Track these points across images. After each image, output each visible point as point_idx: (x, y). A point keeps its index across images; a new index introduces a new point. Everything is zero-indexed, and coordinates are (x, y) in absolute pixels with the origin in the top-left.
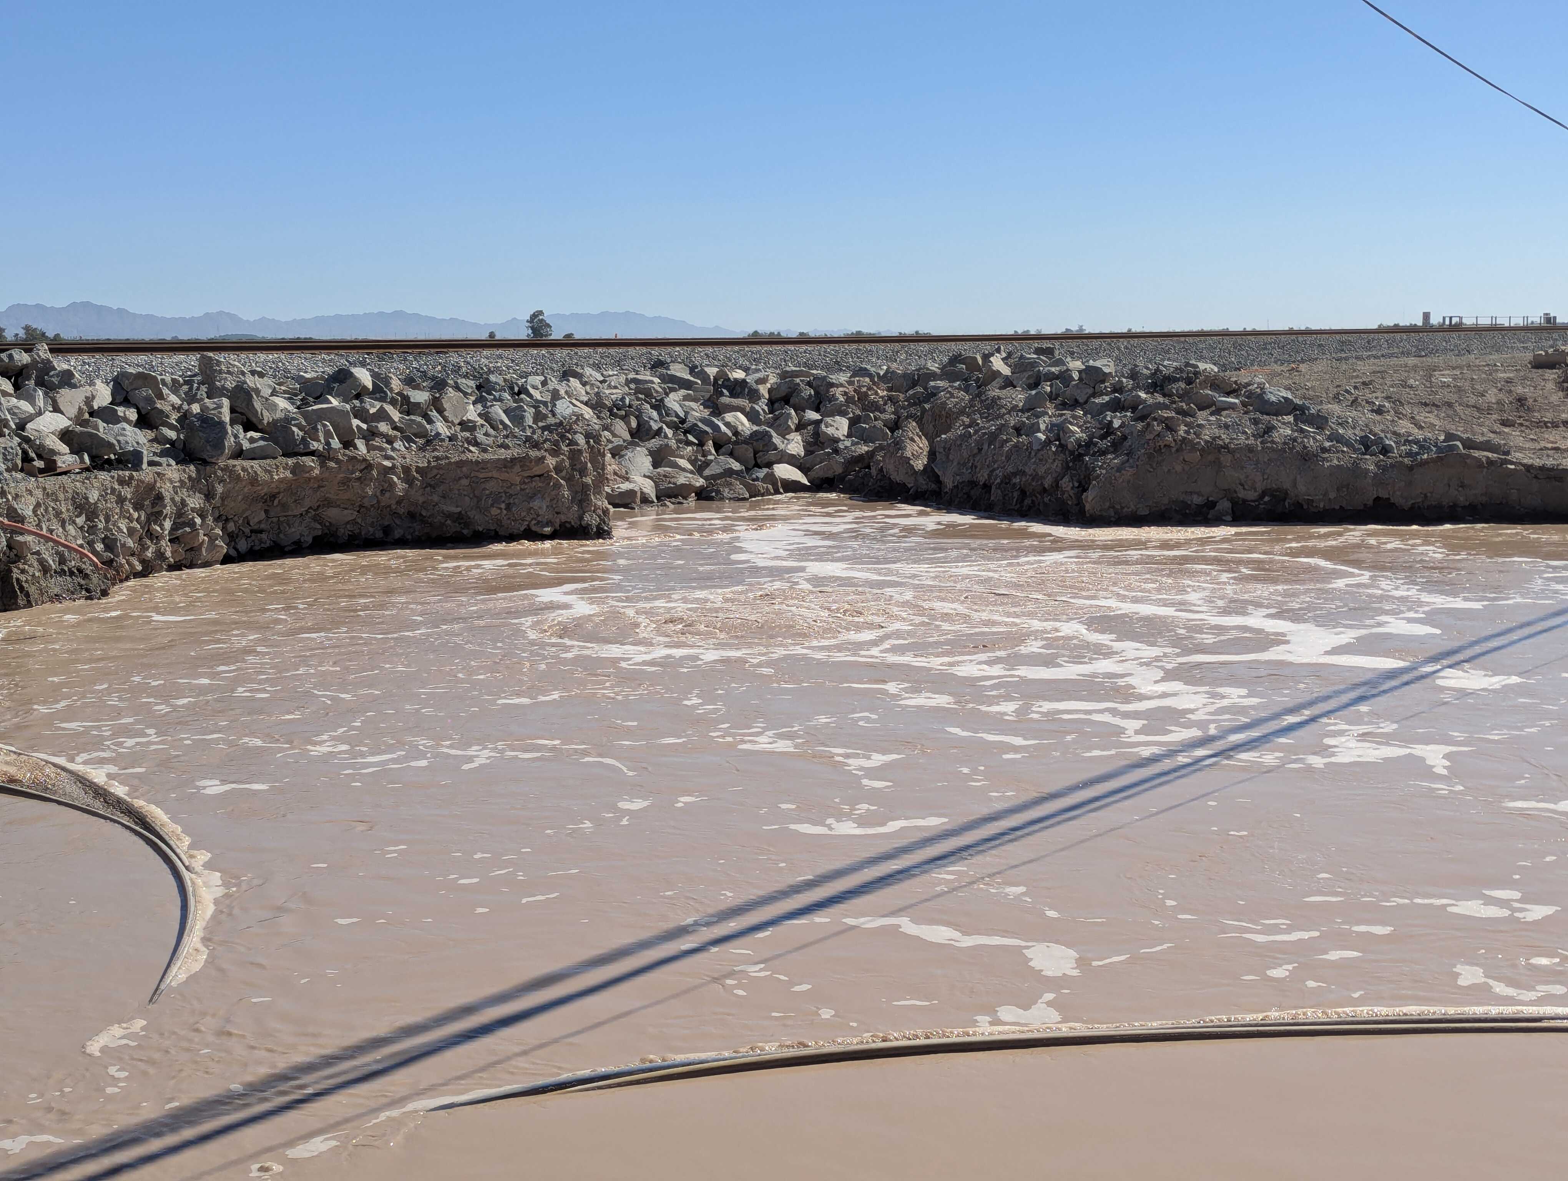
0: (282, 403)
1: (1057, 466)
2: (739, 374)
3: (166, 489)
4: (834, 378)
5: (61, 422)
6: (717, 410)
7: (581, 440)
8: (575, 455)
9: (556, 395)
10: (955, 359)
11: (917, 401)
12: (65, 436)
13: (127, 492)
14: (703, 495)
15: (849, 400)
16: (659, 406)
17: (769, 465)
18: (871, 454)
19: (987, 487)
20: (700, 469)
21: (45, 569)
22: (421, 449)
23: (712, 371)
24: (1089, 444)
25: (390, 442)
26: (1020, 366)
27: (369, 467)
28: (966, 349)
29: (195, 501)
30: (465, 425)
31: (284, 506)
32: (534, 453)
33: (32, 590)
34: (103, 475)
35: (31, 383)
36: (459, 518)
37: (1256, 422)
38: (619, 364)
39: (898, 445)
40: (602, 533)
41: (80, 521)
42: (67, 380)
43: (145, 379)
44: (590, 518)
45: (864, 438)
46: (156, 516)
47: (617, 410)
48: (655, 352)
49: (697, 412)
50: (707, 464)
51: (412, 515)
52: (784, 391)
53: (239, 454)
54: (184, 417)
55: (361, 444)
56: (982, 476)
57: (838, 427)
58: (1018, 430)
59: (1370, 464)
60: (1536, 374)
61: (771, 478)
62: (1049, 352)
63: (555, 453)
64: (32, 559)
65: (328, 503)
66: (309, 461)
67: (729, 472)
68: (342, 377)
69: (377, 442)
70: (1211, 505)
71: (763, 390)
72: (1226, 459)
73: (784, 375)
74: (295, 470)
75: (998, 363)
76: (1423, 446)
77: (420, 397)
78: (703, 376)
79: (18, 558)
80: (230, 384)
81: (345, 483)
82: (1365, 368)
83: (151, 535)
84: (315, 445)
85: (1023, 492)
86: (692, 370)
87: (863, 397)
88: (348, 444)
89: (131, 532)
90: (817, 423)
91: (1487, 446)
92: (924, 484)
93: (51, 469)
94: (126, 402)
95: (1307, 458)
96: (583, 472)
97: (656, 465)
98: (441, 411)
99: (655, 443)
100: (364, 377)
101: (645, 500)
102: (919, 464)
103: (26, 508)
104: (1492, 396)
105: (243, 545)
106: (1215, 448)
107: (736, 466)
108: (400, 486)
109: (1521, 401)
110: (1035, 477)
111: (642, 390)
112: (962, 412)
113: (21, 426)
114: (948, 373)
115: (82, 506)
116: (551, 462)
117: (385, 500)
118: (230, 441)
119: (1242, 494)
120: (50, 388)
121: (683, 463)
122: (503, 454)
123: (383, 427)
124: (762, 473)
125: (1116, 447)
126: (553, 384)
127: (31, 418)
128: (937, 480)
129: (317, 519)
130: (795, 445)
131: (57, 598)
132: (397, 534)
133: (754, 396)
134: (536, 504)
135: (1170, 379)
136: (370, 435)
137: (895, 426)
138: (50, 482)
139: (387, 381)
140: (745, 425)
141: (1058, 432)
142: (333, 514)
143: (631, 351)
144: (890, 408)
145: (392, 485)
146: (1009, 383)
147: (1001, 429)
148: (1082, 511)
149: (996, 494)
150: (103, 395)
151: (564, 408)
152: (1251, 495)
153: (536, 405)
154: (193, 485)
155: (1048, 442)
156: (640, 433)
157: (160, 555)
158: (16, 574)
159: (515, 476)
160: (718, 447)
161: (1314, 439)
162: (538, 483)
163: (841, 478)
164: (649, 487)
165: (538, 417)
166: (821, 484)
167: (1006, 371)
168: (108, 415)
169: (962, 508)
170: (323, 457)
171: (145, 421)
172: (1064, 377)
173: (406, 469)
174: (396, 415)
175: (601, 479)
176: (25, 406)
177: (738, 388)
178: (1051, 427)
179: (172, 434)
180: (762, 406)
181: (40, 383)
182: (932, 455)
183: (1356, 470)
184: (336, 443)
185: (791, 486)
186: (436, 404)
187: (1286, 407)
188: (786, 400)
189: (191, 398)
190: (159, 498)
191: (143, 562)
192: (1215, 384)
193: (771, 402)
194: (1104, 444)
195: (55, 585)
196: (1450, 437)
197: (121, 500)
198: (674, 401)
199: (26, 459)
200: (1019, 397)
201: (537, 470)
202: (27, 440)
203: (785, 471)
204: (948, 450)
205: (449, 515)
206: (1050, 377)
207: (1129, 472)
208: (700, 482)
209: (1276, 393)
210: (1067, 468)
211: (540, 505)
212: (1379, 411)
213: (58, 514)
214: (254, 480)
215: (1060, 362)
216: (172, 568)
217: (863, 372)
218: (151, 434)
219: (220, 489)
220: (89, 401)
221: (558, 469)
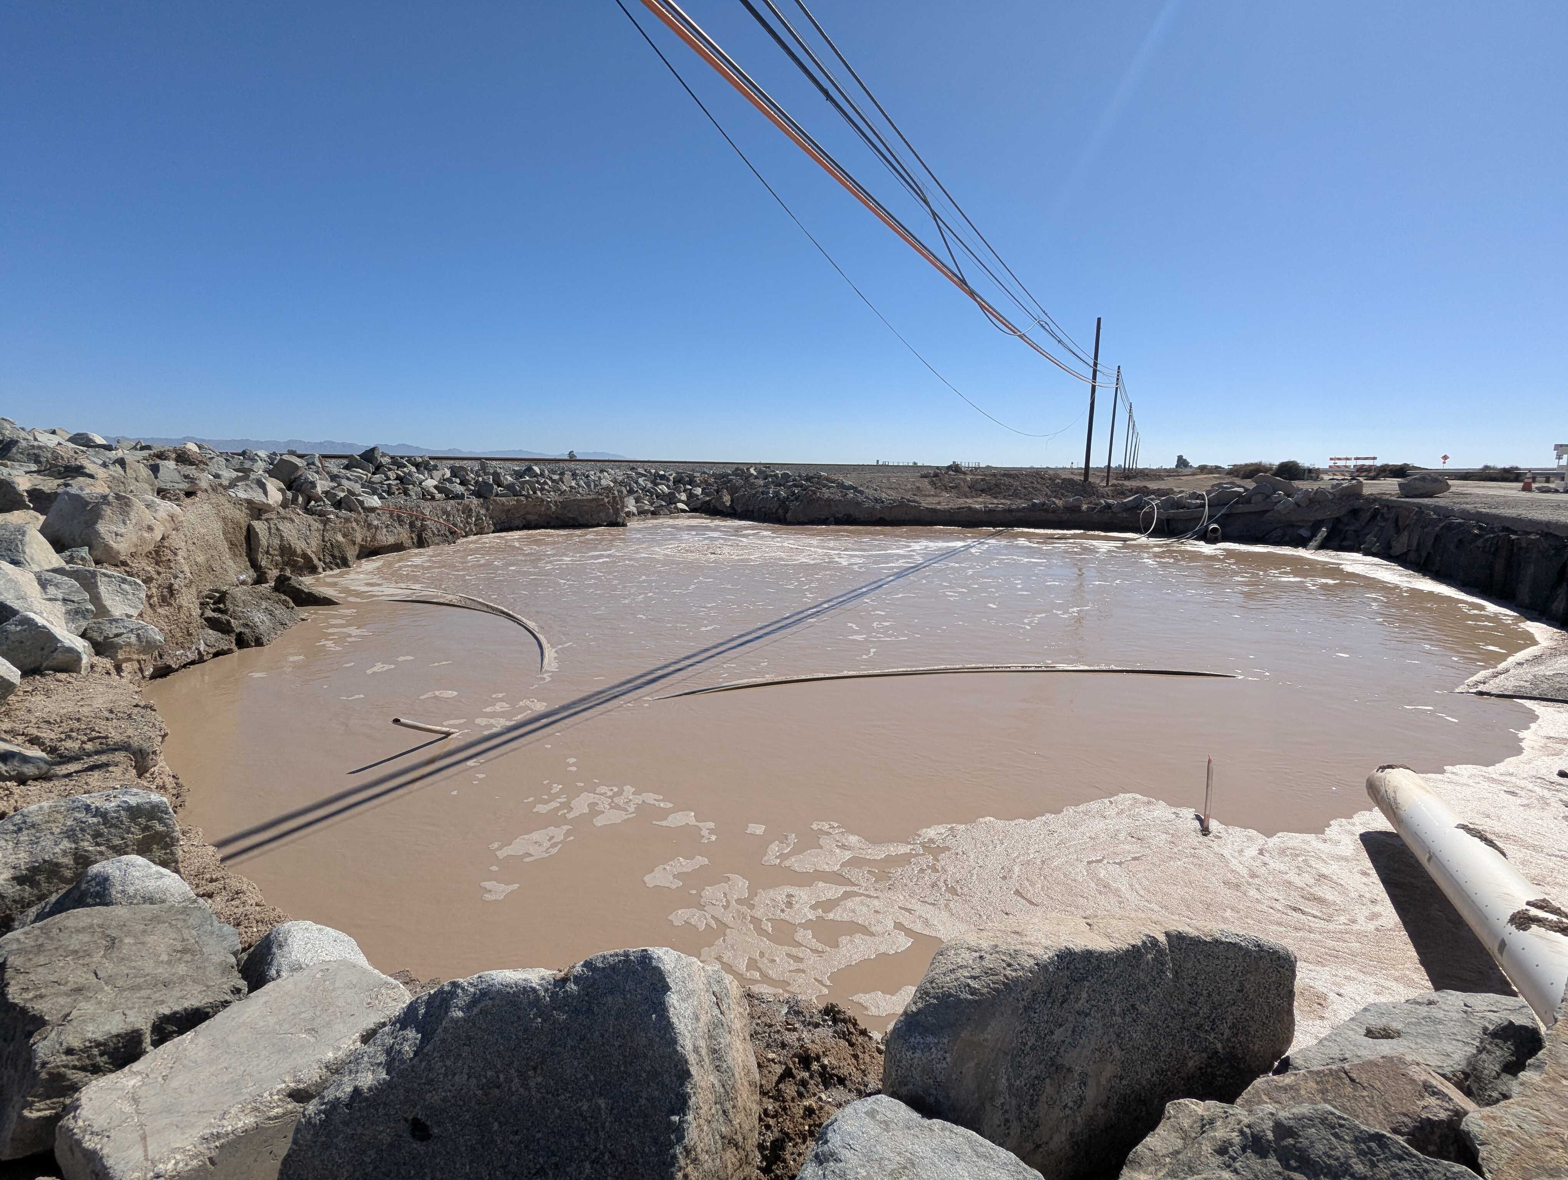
0: (509, 478)
1: (777, 505)
2: (662, 473)
3: (473, 507)
4: (695, 474)
5: (435, 483)
6: (656, 485)
7: (616, 493)
8: (614, 498)
9: (600, 478)
10: (737, 469)
11: (725, 483)
12: (436, 487)
13: (460, 508)
14: (654, 513)
15: (701, 482)
16: (636, 482)
17: (675, 503)
18: (710, 501)
19: (753, 512)
20: (652, 505)
21: (434, 534)
22: (560, 495)
23: (653, 471)
24: (788, 498)
25: (549, 492)
26: (760, 472)
27: (543, 501)
28: (741, 467)
29: (483, 511)
30: (571, 487)
31: (513, 514)
32: (600, 497)
33: (430, 541)
34: (452, 501)
35: (422, 469)
36: (573, 519)
37: (842, 492)
38: (619, 468)
39: (721, 497)
40: (624, 525)
41: (444, 517)
42: (435, 468)
43: (461, 468)
44: (620, 520)
45: (707, 495)
46: (470, 516)
47: (621, 483)
48: (631, 464)
49: (649, 485)
50: (654, 503)
51: (557, 518)
52: (678, 478)
53: (497, 495)
54: (477, 482)
55: (539, 493)
56: (751, 508)
57: (698, 491)
58: (763, 493)
59: (878, 506)
60: (921, 479)
61: (676, 508)
62: (769, 468)
63: (607, 497)
64: (429, 530)
65: (528, 513)
66: (522, 498)
67: (662, 506)
68: (529, 470)
69: (544, 492)
70: (828, 519)
71: (671, 478)
72: (832, 503)
73: (677, 473)
74: (517, 501)
75: (752, 471)
76: (894, 501)
77: (556, 477)
78: (650, 472)
79: (424, 530)
80: (492, 471)
81: (534, 506)
82: (868, 476)
83: (468, 523)
84: (524, 493)
85: (766, 515)
86: (646, 470)
87: (706, 481)
88: (535, 493)
89: (462, 521)
90: (691, 490)
91: (914, 501)
92: (730, 511)
93: (433, 498)
94: (456, 476)
95: (858, 504)
96: (617, 504)
97: (636, 502)
98: (563, 482)
99: (636, 495)
100: (536, 469)
101: (634, 514)
102: (728, 504)
103: (427, 512)
104: (909, 486)
105: (498, 527)
106: (829, 500)
107: (664, 503)
108: (554, 508)
109: (918, 488)
110: (769, 509)
111: (629, 476)
112: (742, 487)
113: (420, 484)
114: (735, 473)
115: (445, 512)
116: (606, 500)
117: (548, 512)
118: (494, 491)
119: (837, 515)
120: (429, 471)
121: (646, 502)
122: (589, 497)
123: (546, 487)
124: (673, 506)
125: (797, 499)
126: (598, 474)
127: (424, 481)
128: (734, 509)
129: (524, 518)
130: (683, 497)
131: (438, 544)
132: (552, 524)
133: (668, 480)
134: (601, 514)
135: (812, 477)
136: (542, 490)
137: (718, 492)
138: (434, 503)
139: (544, 471)
140: (666, 490)
141: (777, 494)
142: (529, 517)
143: (623, 464)
144: (715, 485)
145: (551, 507)
146: (756, 477)
147: (756, 493)
148: (786, 519)
149: (756, 515)
150: (448, 474)
151: (604, 482)
152: (840, 516)
153: (594, 481)
154: (482, 506)
155: (773, 497)
156: (631, 492)
157: (471, 530)
158: (424, 535)
159: (594, 504)
160: (657, 497)
161: (860, 498)
162: (601, 507)
163: (700, 508)
164: (635, 510)
165: (596, 486)
166: (692, 510)
167: (755, 474)
168: (449, 480)
169: (741, 518)
170: (527, 497)
171: (462, 483)
172: (776, 476)
173: (556, 502)
174: (550, 483)
175: (623, 507)
176: (421, 476)
177: (663, 477)
178: (774, 492)
179: (473, 488)
180: (671, 483)
181: (425, 468)
182: (732, 501)
183: (873, 508)
184: (531, 492)
185: (684, 511)
186: (561, 480)
187: (851, 487)
188: (679, 482)
189: (479, 476)
190: (471, 509)
191: (466, 532)
192: (827, 479)
193: (674, 482)
194: (792, 498)
195: (437, 539)
196: (902, 498)
197: (458, 510)
198: (641, 481)
199: (423, 495)
200: (762, 482)
201: (602, 503)
202: (422, 488)
203: (681, 506)
204: (738, 499)
205: (570, 518)
206: (771, 476)
207: (801, 507)
208: (652, 509)
209: (848, 483)
210: (780, 506)
211: (602, 515)
212: (876, 490)
213: (437, 515)
214: (503, 504)
215: (773, 471)
216: (475, 535)
217: (705, 473)
218: (465, 488)
219: (491, 507)
220: (443, 475)
221: (608, 503)
